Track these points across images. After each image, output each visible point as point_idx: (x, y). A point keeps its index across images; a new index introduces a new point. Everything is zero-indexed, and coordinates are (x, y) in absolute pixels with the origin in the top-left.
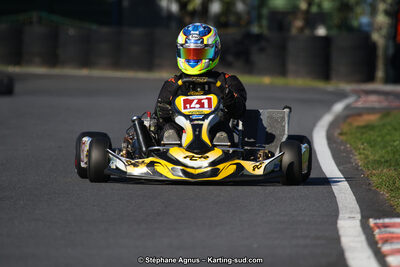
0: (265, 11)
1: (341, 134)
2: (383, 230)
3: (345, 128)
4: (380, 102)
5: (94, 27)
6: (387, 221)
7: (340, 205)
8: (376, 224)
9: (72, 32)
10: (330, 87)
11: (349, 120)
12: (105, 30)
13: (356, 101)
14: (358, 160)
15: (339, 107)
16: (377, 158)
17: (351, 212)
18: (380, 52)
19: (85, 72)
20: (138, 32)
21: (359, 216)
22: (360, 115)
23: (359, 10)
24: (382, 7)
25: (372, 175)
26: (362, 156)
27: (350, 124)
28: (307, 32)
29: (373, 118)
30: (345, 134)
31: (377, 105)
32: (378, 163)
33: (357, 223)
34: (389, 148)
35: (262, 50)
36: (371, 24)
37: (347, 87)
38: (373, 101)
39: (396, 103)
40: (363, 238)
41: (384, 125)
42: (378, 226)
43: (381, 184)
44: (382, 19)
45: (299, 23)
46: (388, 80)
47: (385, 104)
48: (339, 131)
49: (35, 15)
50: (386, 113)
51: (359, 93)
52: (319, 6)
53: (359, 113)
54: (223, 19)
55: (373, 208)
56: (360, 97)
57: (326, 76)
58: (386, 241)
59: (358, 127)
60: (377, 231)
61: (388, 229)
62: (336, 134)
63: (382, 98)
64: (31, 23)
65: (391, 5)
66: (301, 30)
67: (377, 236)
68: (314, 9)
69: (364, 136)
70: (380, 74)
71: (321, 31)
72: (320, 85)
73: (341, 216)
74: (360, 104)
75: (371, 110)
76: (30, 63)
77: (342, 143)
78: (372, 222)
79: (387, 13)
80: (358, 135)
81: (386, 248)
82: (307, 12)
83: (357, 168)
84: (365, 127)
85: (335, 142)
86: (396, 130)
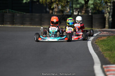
1: (96, 42)
6: (108, 66)
11: (98, 39)
14: (100, 49)
16: (106, 49)
17: (98, 64)
22: (101, 37)
25: (104, 53)
26: (102, 48)
29: (105, 38)
34: (109, 46)
37: (98, 30)
38: (105, 33)
40: (101, 71)
46: (109, 28)
50: (109, 36)
55: (104, 62)
56: (101, 32)
58: (108, 71)
60: (105, 69)
61: (108, 68)
62: (94, 42)
69: (102, 43)
70: (107, 26)
75: (104, 36)
77: (96, 45)
78: (104, 66)
81: (108, 73)
83: (100, 52)
84: (102, 40)
85: (94, 45)
86: (111, 41)
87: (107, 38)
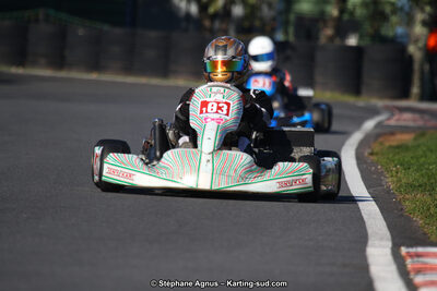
0: (292, 17)
1: (372, 154)
2: (416, 259)
3: (377, 148)
4: (414, 120)
5: (106, 27)
6: (420, 250)
7: (370, 231)
8: (408, 253)
9: (81, 32)
10: (361, 102)
11: (381, 139)
12: (118, 31)
13: (388, 119)
14: (390, 182)
15: (369, 125)
17: (382, 239)
18: (416, 66)
19: (94, 76)
20: (153, 34)
21: (390, 244)
22: (392, 134)
23: (394, 19)
24: (419, 16)
25: (405, 200)
26: (395, 179)
27: (381, 144)
28: (337, 41)
29: (407, 138)
30: (377, 154)
31: (411, 124)
32: (412, 187)
33: (388, 251)
34: (424, 171)
35: (287, 59)
36: (408, 36)
37: (380, 103)
38: (407, 119)
39: (433, 123)
40: (393, 268)
41: (419, 146)
42: (411, 255)
43: (414, 210)
44: (419, 30)
45: (329, 32)
46: (423, 97)
47: (420, 123)
48: (370, 151)
49: (41, 13)
50: (421, 132)
51: (392, 110)
52: (352, 13)
53: (392, 131)
54: (246, 24)
55: (405, 235)
56: (393, 115)
57: (356, 90)
58: (418, 271)
59: (391, 147)
60: (409, 261)
61: (421, 259)
62: (366, 154)
63: (417, 116)
64: (37, 21)
65: (430, 15)
66: (331, 39)
67: (409, 266)
68: (346, 17)
69: (397, 157)
70: (415, 90)
71: (352, 41)
72: (350, 99)
73: (370, 242)
74: (393, 122)
75: (405, 129)
76: (34, 64)
77: (375, 164)
78: (404, 250)
79: (424, 23)
80: (391, 156)
81: (418, 279)
82: (339, 19)
83: (388, 191)
84: (398, 147)
85: (366, 162)
86: (431, 151)
87: (415, 139)
